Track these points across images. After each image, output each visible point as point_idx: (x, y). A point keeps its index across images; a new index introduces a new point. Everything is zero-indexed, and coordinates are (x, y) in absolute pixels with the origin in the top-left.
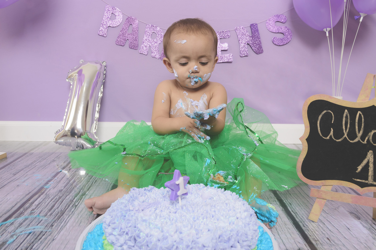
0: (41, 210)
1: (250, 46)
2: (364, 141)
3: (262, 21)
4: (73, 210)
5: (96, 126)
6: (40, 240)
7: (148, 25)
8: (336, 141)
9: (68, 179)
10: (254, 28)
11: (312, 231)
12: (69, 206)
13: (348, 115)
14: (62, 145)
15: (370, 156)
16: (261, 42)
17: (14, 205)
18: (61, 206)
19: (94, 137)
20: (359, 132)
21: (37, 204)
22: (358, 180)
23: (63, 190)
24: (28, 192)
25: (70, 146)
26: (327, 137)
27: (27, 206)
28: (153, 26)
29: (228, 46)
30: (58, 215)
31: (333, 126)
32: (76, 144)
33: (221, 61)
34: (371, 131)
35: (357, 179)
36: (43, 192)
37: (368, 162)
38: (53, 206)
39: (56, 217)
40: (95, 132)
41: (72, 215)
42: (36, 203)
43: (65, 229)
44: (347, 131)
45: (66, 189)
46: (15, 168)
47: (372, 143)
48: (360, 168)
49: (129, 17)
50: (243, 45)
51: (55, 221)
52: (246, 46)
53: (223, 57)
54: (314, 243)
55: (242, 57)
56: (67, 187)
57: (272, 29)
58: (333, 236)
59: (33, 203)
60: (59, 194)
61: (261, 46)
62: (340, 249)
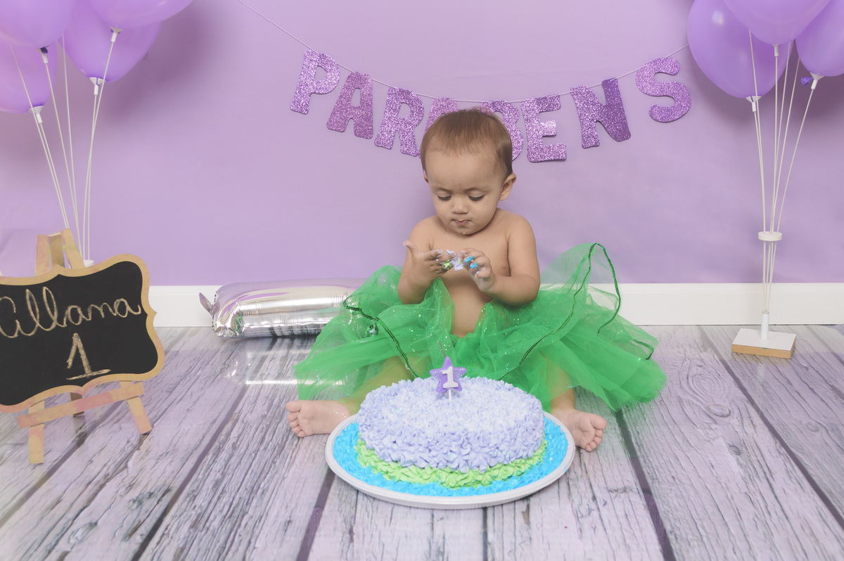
0: (246, 443)
6: (266, 479)
9: (267, 397)
11: (654, 467)
12: (287, 438)
17: (201, 438)
18: (274, 437)
21: (236, 436)
23: (268, 416)
24: (211, 420)
27: (222, 438)
36: (235, 418)
38: (263, 439)
39: (275, 452)
41: (297, 449)
42: (234, 434)
43: (294, 466)
45: (272, 413)
46: (162, 381)
51: (275, 457)
54: (649, 481)
55: (585, 148)
56: (271, 410)
57: (649, 89)
58: (683, 474)
59: (229, 434)
60: (264, 421)
61: (626, 124)
62: (684, 488)
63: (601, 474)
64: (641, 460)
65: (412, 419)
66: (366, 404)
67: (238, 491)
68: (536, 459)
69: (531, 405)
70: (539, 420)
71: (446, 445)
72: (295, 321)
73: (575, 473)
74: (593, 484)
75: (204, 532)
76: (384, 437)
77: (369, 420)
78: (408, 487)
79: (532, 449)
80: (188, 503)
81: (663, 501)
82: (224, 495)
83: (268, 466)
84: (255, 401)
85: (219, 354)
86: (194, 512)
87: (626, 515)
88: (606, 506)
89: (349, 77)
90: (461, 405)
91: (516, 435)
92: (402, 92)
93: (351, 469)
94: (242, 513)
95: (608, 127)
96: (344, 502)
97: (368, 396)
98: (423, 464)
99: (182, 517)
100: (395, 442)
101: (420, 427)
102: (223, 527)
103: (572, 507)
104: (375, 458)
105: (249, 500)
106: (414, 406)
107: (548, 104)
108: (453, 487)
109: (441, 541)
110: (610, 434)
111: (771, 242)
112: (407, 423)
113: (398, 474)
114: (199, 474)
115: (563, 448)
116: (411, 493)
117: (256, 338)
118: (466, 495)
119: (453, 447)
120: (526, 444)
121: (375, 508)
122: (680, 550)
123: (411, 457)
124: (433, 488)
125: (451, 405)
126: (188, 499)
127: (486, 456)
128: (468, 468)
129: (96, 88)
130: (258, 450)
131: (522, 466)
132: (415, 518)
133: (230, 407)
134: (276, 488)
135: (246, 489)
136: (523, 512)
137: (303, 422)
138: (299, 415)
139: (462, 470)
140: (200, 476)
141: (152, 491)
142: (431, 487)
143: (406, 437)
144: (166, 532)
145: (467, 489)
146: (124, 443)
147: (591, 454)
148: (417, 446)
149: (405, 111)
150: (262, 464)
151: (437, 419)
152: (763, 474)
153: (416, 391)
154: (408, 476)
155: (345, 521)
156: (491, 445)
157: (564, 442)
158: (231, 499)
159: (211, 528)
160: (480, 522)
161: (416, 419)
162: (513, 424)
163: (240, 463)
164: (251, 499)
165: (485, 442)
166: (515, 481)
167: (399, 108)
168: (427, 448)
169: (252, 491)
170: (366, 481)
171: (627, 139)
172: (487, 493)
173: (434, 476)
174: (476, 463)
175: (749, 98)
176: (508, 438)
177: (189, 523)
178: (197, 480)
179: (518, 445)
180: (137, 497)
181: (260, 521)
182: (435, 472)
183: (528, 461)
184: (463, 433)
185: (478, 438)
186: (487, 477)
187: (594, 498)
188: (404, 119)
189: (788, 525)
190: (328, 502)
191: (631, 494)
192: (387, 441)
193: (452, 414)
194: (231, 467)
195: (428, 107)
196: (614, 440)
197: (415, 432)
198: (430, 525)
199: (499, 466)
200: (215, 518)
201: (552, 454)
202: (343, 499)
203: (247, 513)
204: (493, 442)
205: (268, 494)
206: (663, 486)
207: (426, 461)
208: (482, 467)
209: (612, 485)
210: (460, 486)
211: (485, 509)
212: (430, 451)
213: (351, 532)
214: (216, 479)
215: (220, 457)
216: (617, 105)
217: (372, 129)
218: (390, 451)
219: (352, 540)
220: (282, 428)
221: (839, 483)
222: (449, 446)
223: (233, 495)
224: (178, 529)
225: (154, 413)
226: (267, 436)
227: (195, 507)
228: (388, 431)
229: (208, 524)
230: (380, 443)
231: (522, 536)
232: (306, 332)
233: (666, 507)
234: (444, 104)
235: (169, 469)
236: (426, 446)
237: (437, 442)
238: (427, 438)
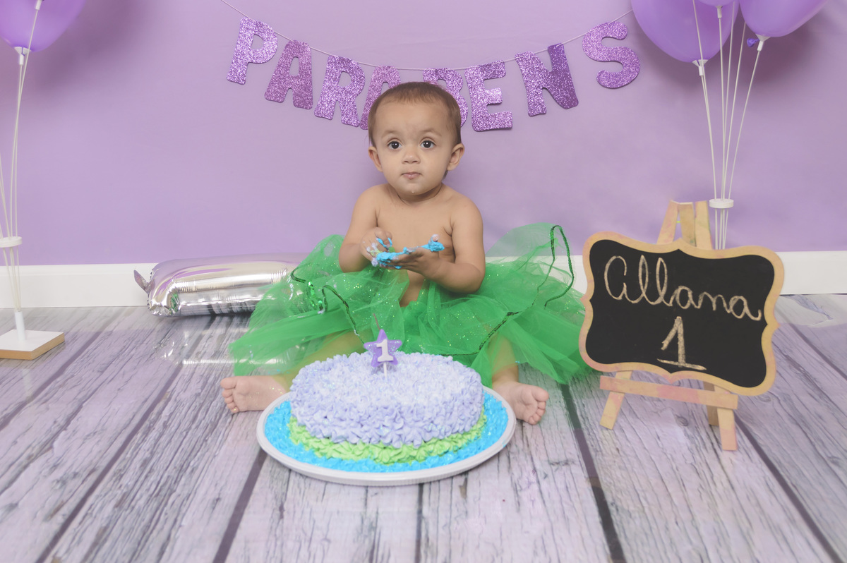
0: (178, 421)
2: (668, 302)
4: (229, 420)
6: (197, 457)
8: (631, 303)
9: (202, 376)
11: (599, 439)
12: (221, 415)
13: (646, 263)
15: (678, 326)
17: (131, 417)
18: (207, 416)
20: (662, 289)
21: (168, 414)
22: (665, 361)
23: (202, 394)
24: (143, 399)
26: (618, 296)
27: (152, 417)
30: (208, 428)
31: (626, 279)
34: (677, 288)
35: (663, 359)
36: (168, 397)
37: (676, 335)
38: (196, 417)
39: (208, 430)
41: (230, 427)
42: (166, 412)
44: (646, 287)
45: (206, 391)
46: (94, 361)
47: (680, 305)
48: (666, 343)
49: (291, 42)
51: (207, 436)
54: (593, 453)
55: (532, 116)
56: (205, 389)
57: (596, 54)
58: (628, 446)
59: (160, 413)
60: (198, 399)
61: (573, 90)
62: (629, 460)
63: (543, 447)
64: (585, 432)
65: (344, 394)
66: (298, 380)
67: (166, 469)
68: (474, 434)
69: (469, 380)
70: (477, 394)
71: (378, 420)
72: (234, 298)
73: (517, 446)
74: (535, 457)
75: (128, 511)
76: (315, 413)
77: (299, 396)
78: (339, 464)
79: (469, 423)
80: (114, 482)
81: (605, 473)
82: (152, 473)
83: (199, 444)
84: (190, 380)
85: (155, 333)
86: (119, 492)
87: (567, 487)
88: (547, 479)
89: (287, 45)
90: (397, 380)
91: (452, 409)
92: (342, 60)
93: (282, 446)
94: (169, 491)
95: (555, 94)
96: (276, 479)
97: (301, 371)
98: (355, 440)
99: (107, 496)
100: (326, 417)
101: (352, 402)
102: (149, 506)
103: (512, 480)
104: (306, 434)
105: (177, 478)
106: (348, 381)
107: (492, 72)
108: (387, 463)
109: (374, 516)
110: (555, 408)
111: (723, 209)
112: (339, 398)
113: (330, 450)
114: (127, 454)
115: (503, 423)
116: (343, 470)
117: (194, 317)
118: (399, 470)
119: (386, 421)
120: (463, 418)
121: (307, 485)
122: (621, 522)
123: (343, 433)
124: (366, 464)
125: (386, 379)
126: (114, 479)
127: (420, 430)
128: (401, 443)
129: (22, 58)
130: (190, 428)
131: (459, 441)
132: (349, 494)
133: (163, 386)
134: (207, 465)
135: (175, 468)
136: (460, 487)
137: (238, 399)
138: (235, 392)
139: (396, 445)
140: (128, 456)
141: (77, 471)
142: (364, 464)
143: (337, 412)
144: (90, 512)
145: (400, 465)
146: (51, 423)
147: (534, 427)
148: (348, 421)
149: (346, 80)
150: (193, 443)
151: (370, 393)
152: (710, 445)
153: (350, 366)
154: (340, 453)
155: (276, 498)
156: (425, 419)
157: (504, 417)
158: (159, 478)
159: (137, 507)
160: (415, 497)
161: (348, 393)
162: (448, 397)
163: (170, 441)
164: (179, 477)
165: (419, 416)
166: (450, 457)
167: (339, 77)
168: (359, 422)
169: (181, 470)
170: (297, 458)
171: (575, 106)
172: (421, 468)
173: (366, 452)
174: (409, 437)
175: (695, 62)
176: (443, 412)
177: (113, 503)
178: (124, 459)
179: (454, 419)
180: (62, 477)
181: (188, 499)
182: (368, 447)
183: (465, 436)
184: (396, 406)
185: (412, 412)
186: (422, 452)
187: (535, 471)
188: (344, 89)
189: (734, 496)
190: (259, 479)
191: (573, 467)
192: (318, 417)
193: (387, 388)
194: (161, 446)
195: (369, 75)
196: (558, 412)
197: (347, 407)
198: (363, 501)
199: (434, 441)
200: (141, 496)
201: (491, 429)
202: (275, 476)
203: (175, 491)
204: (428, 416)
205: (197, 473)
206: (606, 458)
207: (358, 437)
208: (417, 442)
209: (553, 458)
210: (393, 462)
211: (421, 485)
212: (362, 426)
213: (281, 509)
214: (144, 457)
215: (150, 436)
216: (564, 71)
217: (312, 99)
218: (321, 427)
219: (281, 517)
220: (216, 405)
221: (789, 452)
222: (381, 420)
223: (161, 473)
224: (101, 508)
225: (83, 393)
226: (200, 414)
227: (121, 486)
228: (319, 406)
229: (133, 503)
230: (311, 418)
231: (458, 510)
232: (245, 309)
233: (608, 479)
234: (385, 72)
235: (96, 449)
236: (358, 421)
237: (370, 416)
238: (359, 412)
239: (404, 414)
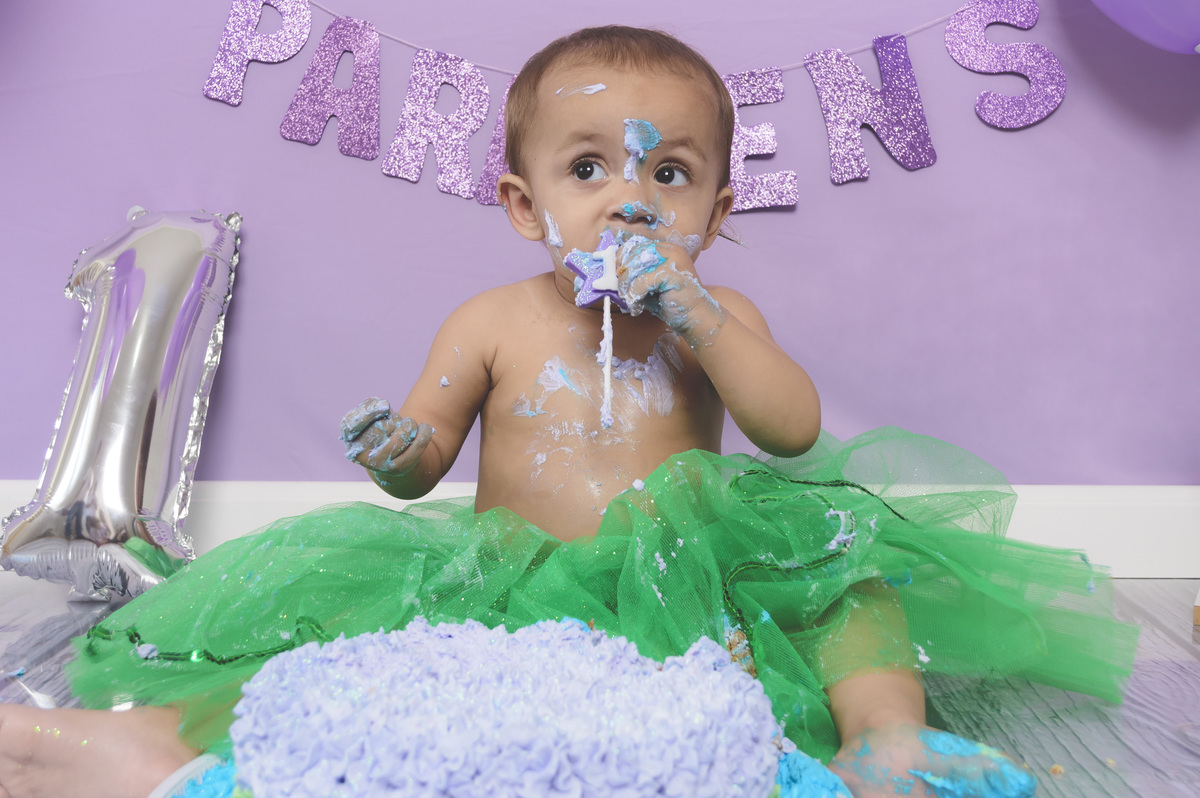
1: (876, 135)
3: (925, 25)
5: (185, 494)
7: (420, 54)
10: (890, 55)
14: (31, 575)
16: (923, 119)
19: (175, 540)
25: (66, 579)
28: (446, 58)
29: (775, 138)
32: (94, 570)
33: (747, 203)
40: (181, 522)
49: (339, 21)
50: (842, 130)
52: (857, 134)
53: (753, 187)
55: (839, 185)
71: (503, 782)
76: (310, 767)
89: (331, 28)
100: (342, 780)
120: (741, 779)
143: (376, 762)
148: (411, 788)
156: (643, 779)
162: (698, 720)
165: (626, 770)
171: (930, 164)
176: (692, 760)
184: (556, 743)
185: (604, 759)
188: (446, 118)
192: (317, 779)
197: (405, 746)
204: (649, 770)
217: (377, 139)
222: (513, 785)
228: (320, 747)
230: (296, 786)
236: (442, 786)
237: (478, 773)
238: (445, 760)
239: (581, 766)
